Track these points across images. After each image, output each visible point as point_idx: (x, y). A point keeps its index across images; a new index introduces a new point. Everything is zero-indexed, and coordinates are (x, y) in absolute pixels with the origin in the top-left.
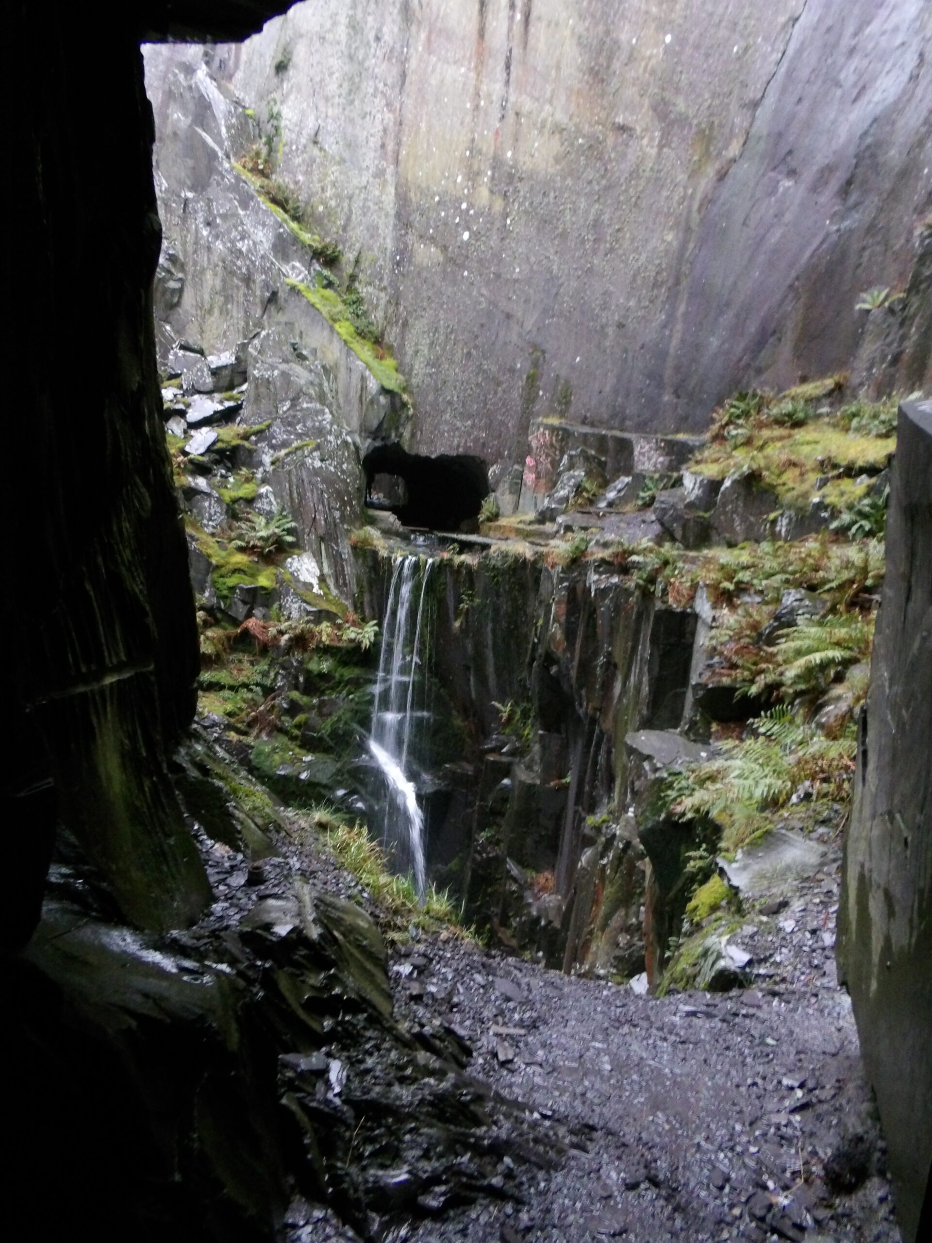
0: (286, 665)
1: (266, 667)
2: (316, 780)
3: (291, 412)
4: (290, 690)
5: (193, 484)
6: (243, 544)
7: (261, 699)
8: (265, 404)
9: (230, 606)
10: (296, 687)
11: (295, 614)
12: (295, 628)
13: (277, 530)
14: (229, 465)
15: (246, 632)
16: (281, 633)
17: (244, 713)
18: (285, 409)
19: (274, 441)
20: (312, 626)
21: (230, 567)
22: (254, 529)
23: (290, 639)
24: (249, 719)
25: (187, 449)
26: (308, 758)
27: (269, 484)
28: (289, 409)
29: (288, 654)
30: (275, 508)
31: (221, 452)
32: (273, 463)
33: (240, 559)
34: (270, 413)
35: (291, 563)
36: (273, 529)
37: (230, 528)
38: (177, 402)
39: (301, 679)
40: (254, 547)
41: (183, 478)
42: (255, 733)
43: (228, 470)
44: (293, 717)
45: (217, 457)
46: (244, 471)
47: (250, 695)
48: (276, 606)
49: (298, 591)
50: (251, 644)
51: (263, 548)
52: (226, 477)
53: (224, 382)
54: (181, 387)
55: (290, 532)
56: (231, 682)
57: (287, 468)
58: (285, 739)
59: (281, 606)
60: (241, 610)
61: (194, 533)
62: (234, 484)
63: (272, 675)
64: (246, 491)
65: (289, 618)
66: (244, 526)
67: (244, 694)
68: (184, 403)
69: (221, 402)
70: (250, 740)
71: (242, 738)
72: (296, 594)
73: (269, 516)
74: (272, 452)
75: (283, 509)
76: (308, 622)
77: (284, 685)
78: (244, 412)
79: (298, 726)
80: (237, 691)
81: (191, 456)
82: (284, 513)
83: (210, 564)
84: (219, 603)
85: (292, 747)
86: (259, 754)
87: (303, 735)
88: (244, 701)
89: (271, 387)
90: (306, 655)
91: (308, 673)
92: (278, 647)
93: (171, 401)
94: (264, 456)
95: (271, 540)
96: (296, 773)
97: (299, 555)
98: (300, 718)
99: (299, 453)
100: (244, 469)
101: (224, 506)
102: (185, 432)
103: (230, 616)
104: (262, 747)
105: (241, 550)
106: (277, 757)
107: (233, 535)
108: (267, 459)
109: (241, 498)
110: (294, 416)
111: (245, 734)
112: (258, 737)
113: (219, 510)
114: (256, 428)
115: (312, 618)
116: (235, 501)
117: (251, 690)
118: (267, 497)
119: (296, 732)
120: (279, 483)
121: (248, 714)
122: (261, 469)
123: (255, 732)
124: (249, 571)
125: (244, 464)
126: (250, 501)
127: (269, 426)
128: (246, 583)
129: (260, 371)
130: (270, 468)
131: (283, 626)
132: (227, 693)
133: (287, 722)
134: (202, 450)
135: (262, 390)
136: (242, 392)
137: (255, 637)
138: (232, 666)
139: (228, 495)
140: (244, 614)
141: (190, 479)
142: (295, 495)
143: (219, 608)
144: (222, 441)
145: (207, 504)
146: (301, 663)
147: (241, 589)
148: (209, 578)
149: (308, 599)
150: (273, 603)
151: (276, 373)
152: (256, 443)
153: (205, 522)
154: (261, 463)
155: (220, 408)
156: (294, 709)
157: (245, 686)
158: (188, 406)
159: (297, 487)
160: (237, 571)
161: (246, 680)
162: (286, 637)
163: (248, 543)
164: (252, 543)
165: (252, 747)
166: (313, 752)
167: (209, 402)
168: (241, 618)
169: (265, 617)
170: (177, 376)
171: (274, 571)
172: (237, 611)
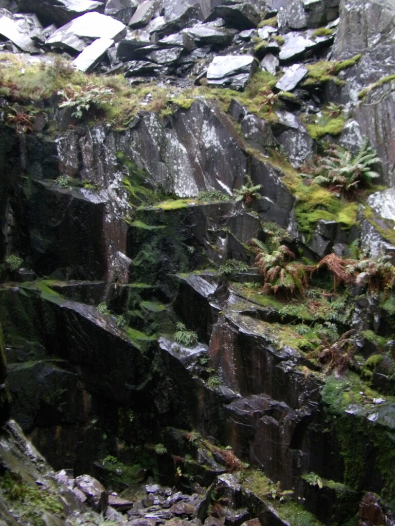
0: (361, 303)
1: (342, 304)
2: (384, 424)
3: (380, 45)
4: (364, 329)
5: (281, 120)
6: (327, 179)
7: (335, 336)
8: (356, 39)
9: (310, 242)
10: (371, 327)
11: (374, 252)
12: (372, 266)
13: (360, 166)
14: (318, 100)
15: (325, 268)
16: (359, 270)
17: (318, 348)
18: (375, 42)
19: (362, 76)
20: (389, 264)
21: (313, 202)
22: (338, 164)
23: (366, 277)
24: (322, 355)
25: (278, 86)
26: (379, 400)
27: (356, 119)
28: (378, 42)
29: (364, 292)
30: (361, 143)
31: (310, 88)
32: (360, 98)
33: (323, 195)
34: (360, 47)
35: (373, 200)
36: (357, 165)
37: (316, 164)
38: (272, 41)
39: (376, 319)
40: (337, 182)
41: (272, 114)
42: (327, 370)
43: (317, 105)
44: (366, 357)
45: (307, 93)
46: (332, 106)
47: (325, 331)
48: (355, 243)
49: (378, 228)
50: (329, 280)
51: (345, 184)
52: (315, 113)
53: (317, 19)
54: (276, 26)
55: (373, 167)
56: (308, 317)
57: (374, 102)
58: (357, 379)
59: (360, 243)
60: (321, 245)
61: (280, 168)
62: (321, 120)
63: (348, 312)
64: (333, 126)
65: (368, 256)
66: (328, 161)
67: (320, 329)
68: (277, 41)
69: (313, 38)
70: (321, 376)
71: (314, 373)
72: (376, 231)
73: (354, 151)
74: (359, 86)
75: (368, 145)
76: (386, 261)
77: (359, 323)
78: (336, 47)
79: (370, 367)
80: (313, 326)
81: (281, 93)
82: (369, 148)
83: (294, 199)
84: (300, 238)
85: (364, 387)
86: (329, 391)
87: (375, 376)
88: (319, 336)
89: (362, 20)
90: (382, 295)
91: (384, 312)
92: (354, 285)
93: (266, 39)
94: (352, 91)
95: (353, 176)
96: (363, 414)
97: (382, 191)
98: (373, 358)
99: (386, 87)
100: (332, 104)
101: (311, 141)
102: (277, 69)
103: (311, 251)
104: (332, 384)
105: (325, 185)
106: (346, 395)
107: (318, 170)
108: (354, 94)
109: (327, 134)
110: (383, 50)
111: (318, 369)
112: (330, 373)
113: (305, 145)
114: (346, 62)
115: (389, 257)
116: (322, 136)
117: (326, 326)
118: (353, 132)
119: (368, 372)
120: (366, 118)
121: (321, 350)
122: (348, 104)
123: (327, 368)
124: (331, 207)
125: (332, 100)
126: (336, 137)
127: (358, 60)
128: (327, 218)
129: (351, 5)
130: (357, 103)
131: (361, 263)
132: (303, 327)
133: (361, 362)
134: (292, 87)
135: (353, 24)
136: (334, 27)
137: (333, 273)
138: (310, 300)
139: (315, 130)
140: (324, 249)
141: (279, 115)
142: (381, 130)
143: (300, 243)
144: (311, 77)
145: (294, 140)
146: (377, 302)
147: (322, 225)
148: (292, 213)
149: (388, 237)
150: (353, 239)
151: (367, 5)
152: (345, 77)
153: (292, 157)
154: (348, 99)
155: (311, 44)
156: (367, 349)
157: (321, 321)
158: (282, 43)
159: (383, 122)
160: (319, 206)
161: (322, 316)
162: (362, 275)
163: (331, 178)
164: (335, 179)
165: (324, 383)
166: (385, 395)
167: (301, 38)
168: (321, 254)
169: (344, 254)
170: (274, 15)
171: (356, 207)
172: (317, 246)
